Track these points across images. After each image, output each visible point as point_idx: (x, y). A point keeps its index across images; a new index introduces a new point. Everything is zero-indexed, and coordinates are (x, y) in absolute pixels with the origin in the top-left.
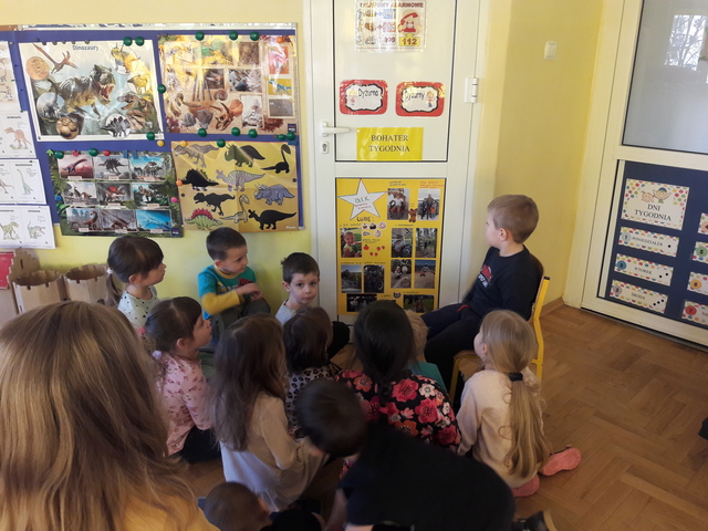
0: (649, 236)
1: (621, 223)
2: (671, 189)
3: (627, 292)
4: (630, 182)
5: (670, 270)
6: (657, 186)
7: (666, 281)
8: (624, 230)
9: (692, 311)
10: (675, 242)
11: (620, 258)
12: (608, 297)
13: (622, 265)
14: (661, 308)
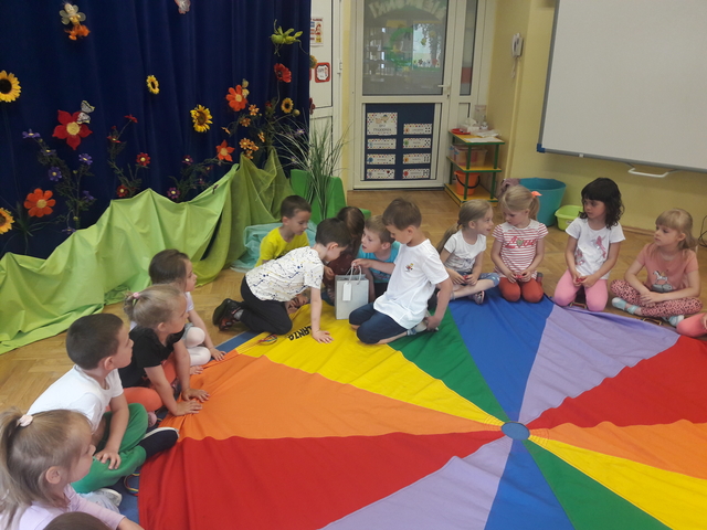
0: (382, 141)
1: (367, 137)
2: (389, 114)
3: (375, 173)
4: (369, 114)
5: (394, 156)
6: (382, 114)
7: (393, 162)
8: (369, 141)
9: (406, 174)
10: (394, 141)
11: (369, 156)
12: (366, 179)
13: (371, 160)
14: (392, 176)
